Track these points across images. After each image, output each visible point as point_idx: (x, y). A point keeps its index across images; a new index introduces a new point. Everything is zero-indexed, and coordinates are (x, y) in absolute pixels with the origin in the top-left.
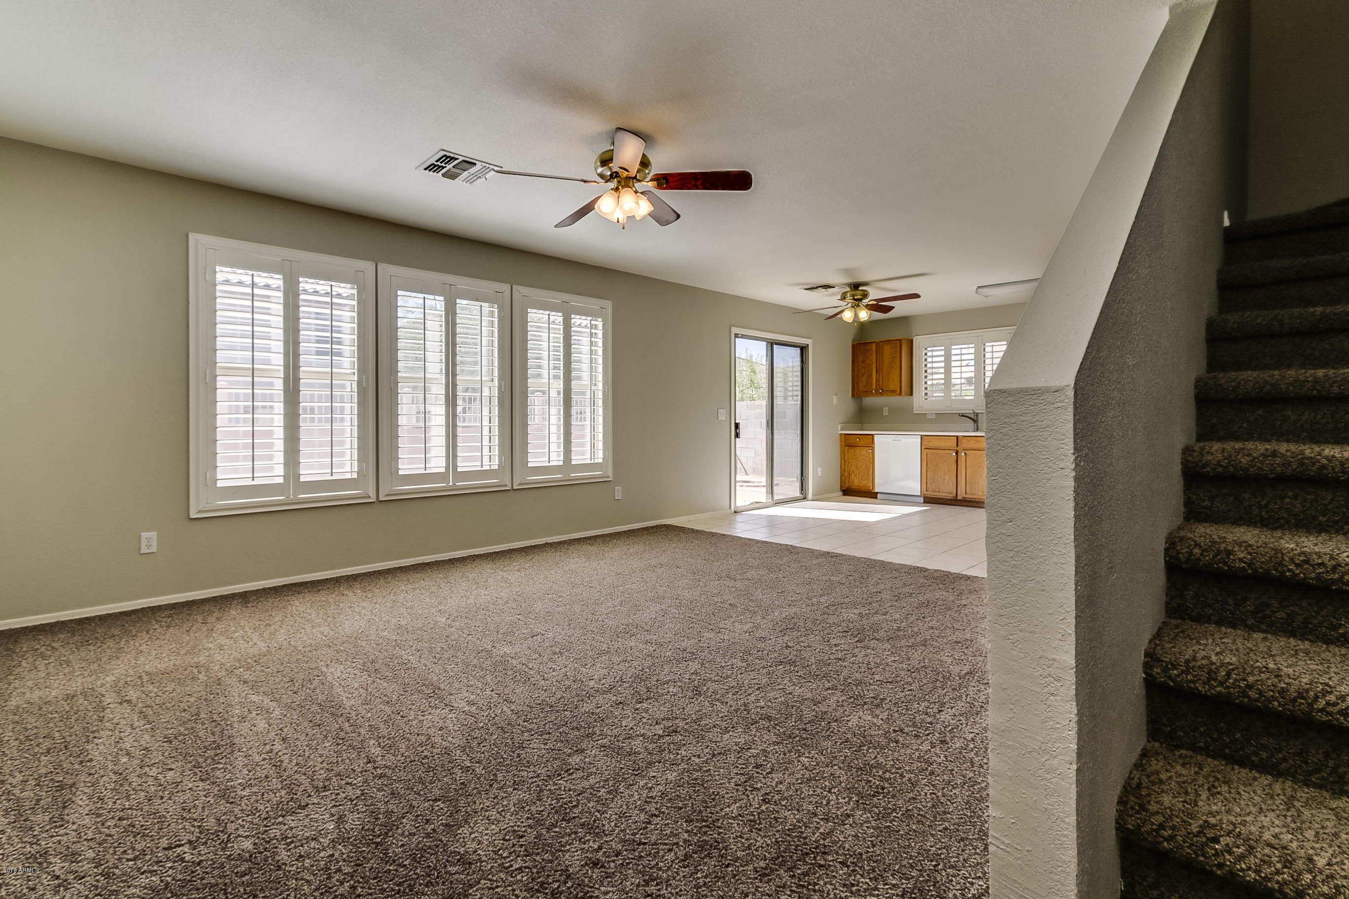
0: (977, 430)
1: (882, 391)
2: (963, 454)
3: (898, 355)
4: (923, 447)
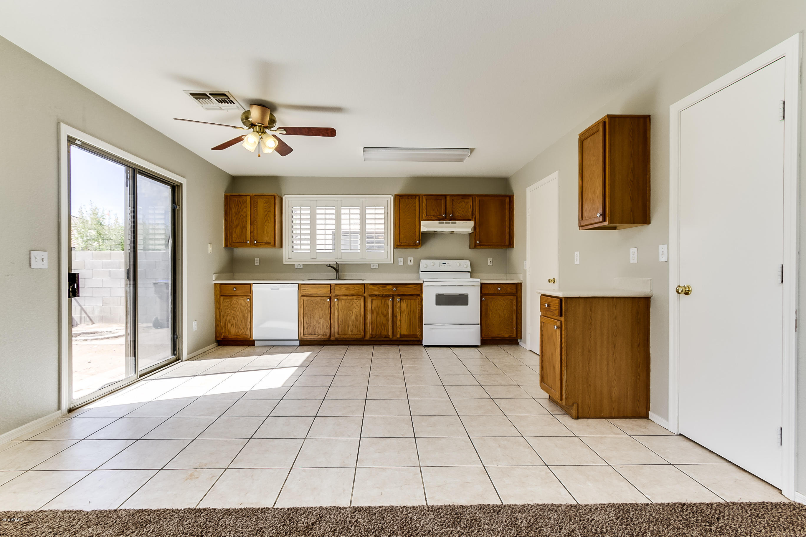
0: (339, 278)
1: (256, 243)
2: (336, 300)
3: (273, 209)
4: (300, 295)
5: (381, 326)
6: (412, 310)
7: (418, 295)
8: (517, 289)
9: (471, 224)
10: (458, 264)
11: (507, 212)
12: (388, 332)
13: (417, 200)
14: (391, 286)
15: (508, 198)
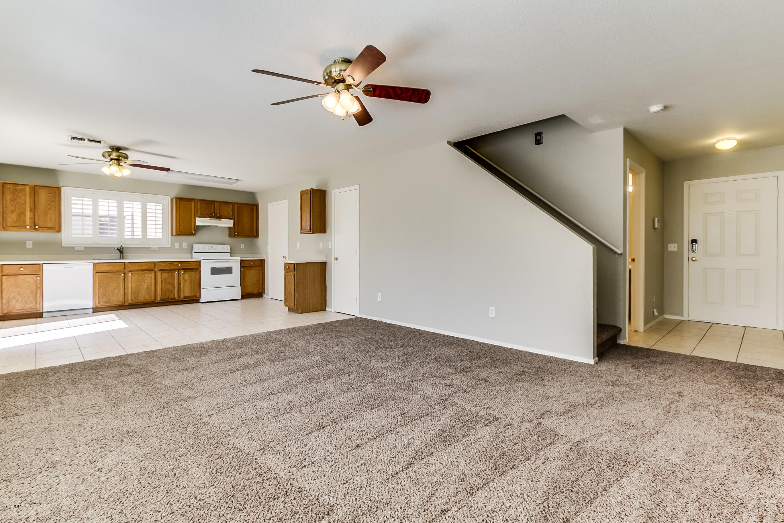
0: (125, 258)
1: (37, 228)
2: (130, 274)
3: (57, 200)
4: (95, 271)
5: (169, 291)
6: (193, 279)
7: (198, 269)
8: (262, 263)
9: (232, 221)
10: (222, 248)
11: (255, 215)
12: (174, 295)
13: (193, 203)
14: (177, 263)
15: (255, 206)
